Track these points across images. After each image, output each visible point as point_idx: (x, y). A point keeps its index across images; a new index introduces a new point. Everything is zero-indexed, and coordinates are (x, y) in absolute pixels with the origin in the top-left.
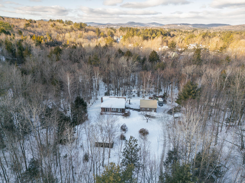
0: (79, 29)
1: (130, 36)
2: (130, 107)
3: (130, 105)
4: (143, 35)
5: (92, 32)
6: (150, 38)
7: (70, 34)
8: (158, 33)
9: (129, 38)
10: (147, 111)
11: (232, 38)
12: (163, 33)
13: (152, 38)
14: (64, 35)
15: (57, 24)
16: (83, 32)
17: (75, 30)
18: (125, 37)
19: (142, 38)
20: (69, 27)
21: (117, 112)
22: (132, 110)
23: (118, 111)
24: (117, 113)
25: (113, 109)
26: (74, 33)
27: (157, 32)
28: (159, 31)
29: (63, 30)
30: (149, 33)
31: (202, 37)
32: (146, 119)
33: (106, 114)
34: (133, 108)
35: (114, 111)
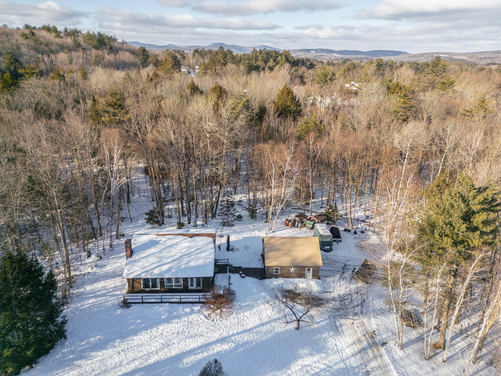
0: (96, 48)
1: (217, 64)
2: (231, 261)
4: (248, 62)
5: (128, 54)
6: (264, 69)
7: (71, 56)
8: (279, 58)
9: (215, 69)
11: (444, 67)
12: (290, 59)
13: (267, 68)
14: (53, 57)
15: (41, 35)
16: (106, 52)
17: (83, 49)
18: (206, 68)
19: (246, 69)
20: (69, 41)
21: (186, 290)
23: (190, 288)
24: (185, 297)
26: (80, 53)
27: (277, 57)
28: (281, 55)
29: (53, 47)
30: (260, 58)
31: (376, 67)
32: (295, 318)
33: (143, 303)
34: (243, 267)
35: (175, 286)
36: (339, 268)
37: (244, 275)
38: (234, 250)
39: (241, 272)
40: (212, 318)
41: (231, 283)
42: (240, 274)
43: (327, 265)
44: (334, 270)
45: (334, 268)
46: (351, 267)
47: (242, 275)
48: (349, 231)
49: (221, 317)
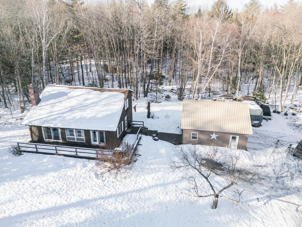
2: (146, 125)
3: (151, 119)
10: (209, 142)
21: (87, 145)
22: (150, 138)
23: (93, 143)
24: (83, 152)
25: (71, 130)
32: (212, 193)
33: (37, 152)
34: (158, 132)
35: (78, 139)
36: (271, 143)
37: (157, 138)
38: (154, 117)
39: (154, 135)
40: (104, 179)
41: (140, 143)
42: (153, 137)
43: (256, 138)
44: (264, 143)
45: (265, 142)
46: (286, 143)
47: (155, 137)
48: (279, 113)
49: (116, 177)
